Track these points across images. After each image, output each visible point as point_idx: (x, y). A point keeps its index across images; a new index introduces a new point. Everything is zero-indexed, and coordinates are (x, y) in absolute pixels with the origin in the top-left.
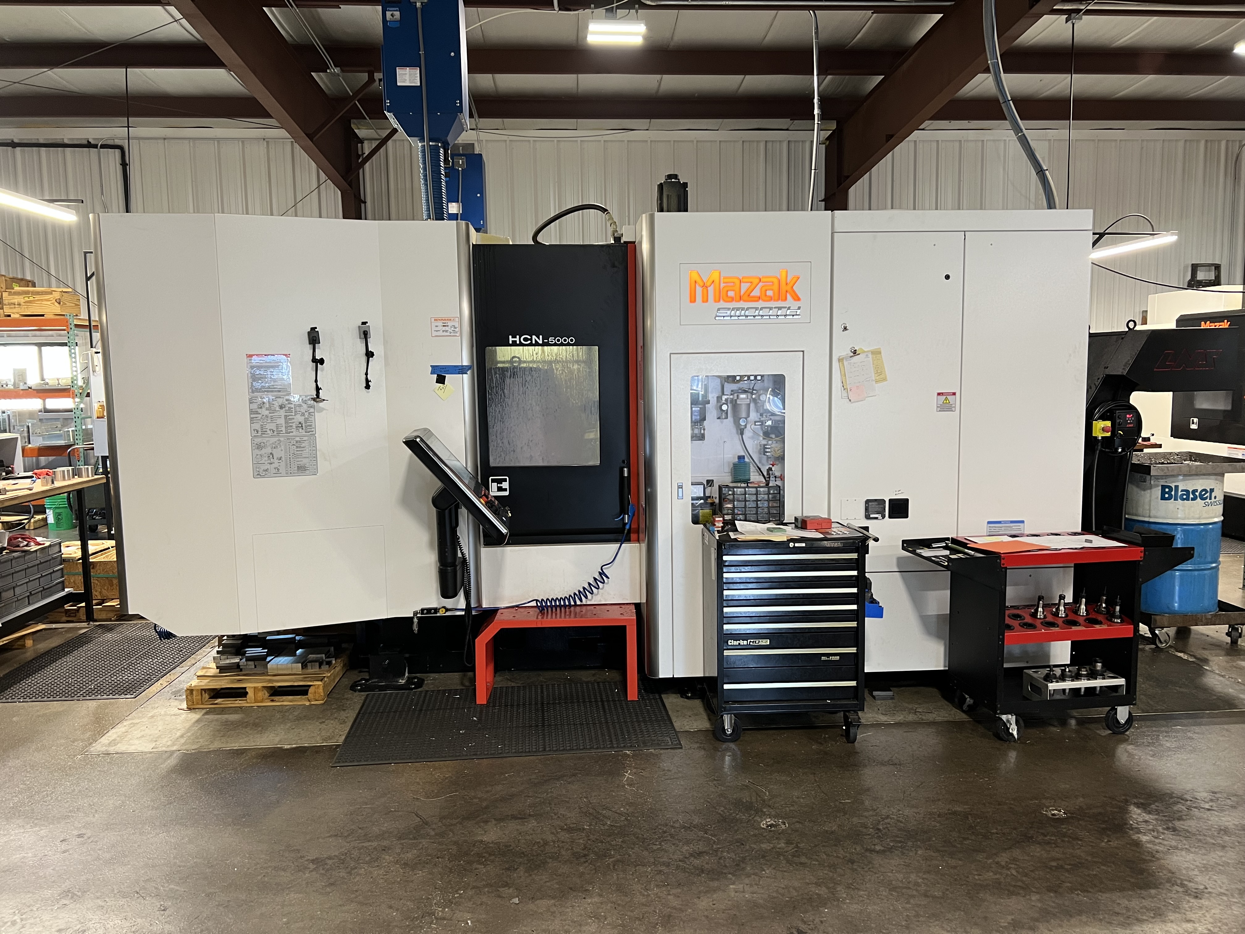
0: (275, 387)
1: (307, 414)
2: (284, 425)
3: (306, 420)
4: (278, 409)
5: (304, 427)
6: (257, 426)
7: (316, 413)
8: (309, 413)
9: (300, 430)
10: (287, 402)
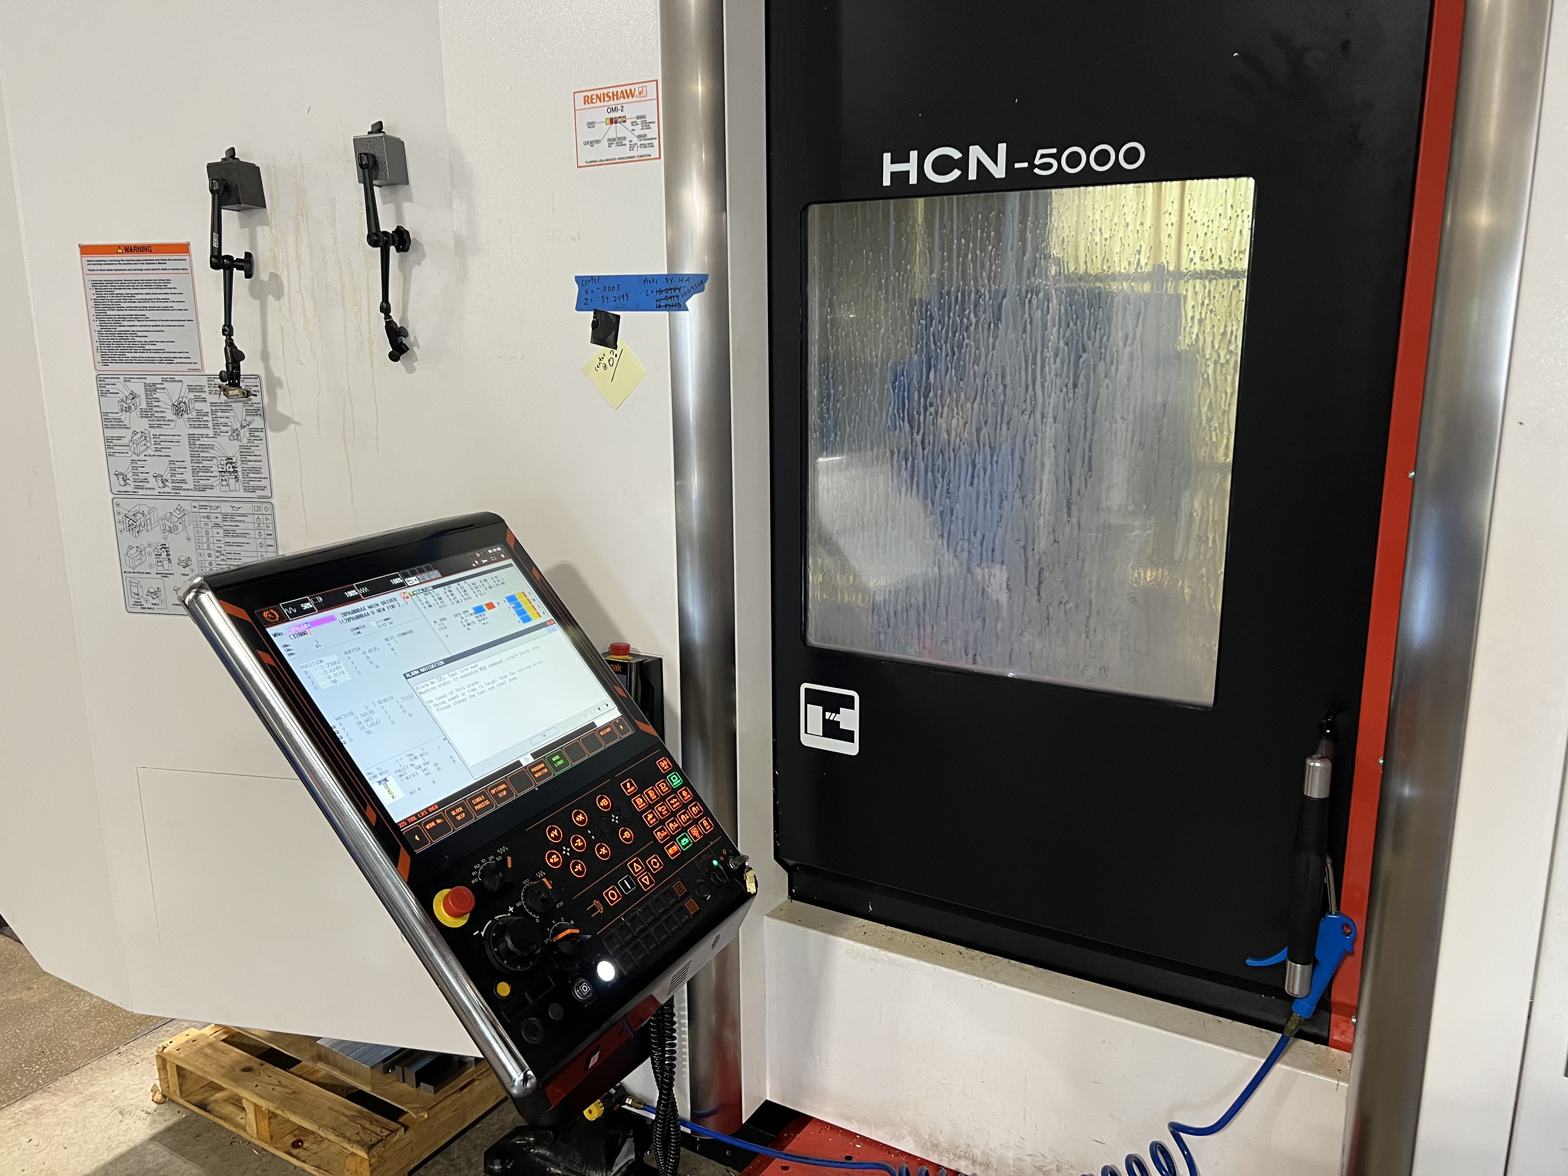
0: (159, 346)
1: (245, 434)
2: (188, 464)
3: (245, 451)
4: (170, 415)
5: (240, 474)
6: (123, 464)
7: (269, 433)
8: (252, 431)
9: (232, 481)
10: (191, 395)
